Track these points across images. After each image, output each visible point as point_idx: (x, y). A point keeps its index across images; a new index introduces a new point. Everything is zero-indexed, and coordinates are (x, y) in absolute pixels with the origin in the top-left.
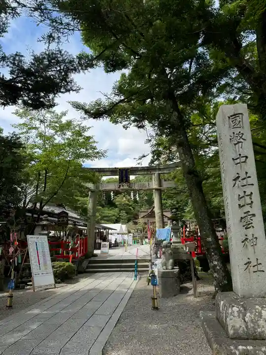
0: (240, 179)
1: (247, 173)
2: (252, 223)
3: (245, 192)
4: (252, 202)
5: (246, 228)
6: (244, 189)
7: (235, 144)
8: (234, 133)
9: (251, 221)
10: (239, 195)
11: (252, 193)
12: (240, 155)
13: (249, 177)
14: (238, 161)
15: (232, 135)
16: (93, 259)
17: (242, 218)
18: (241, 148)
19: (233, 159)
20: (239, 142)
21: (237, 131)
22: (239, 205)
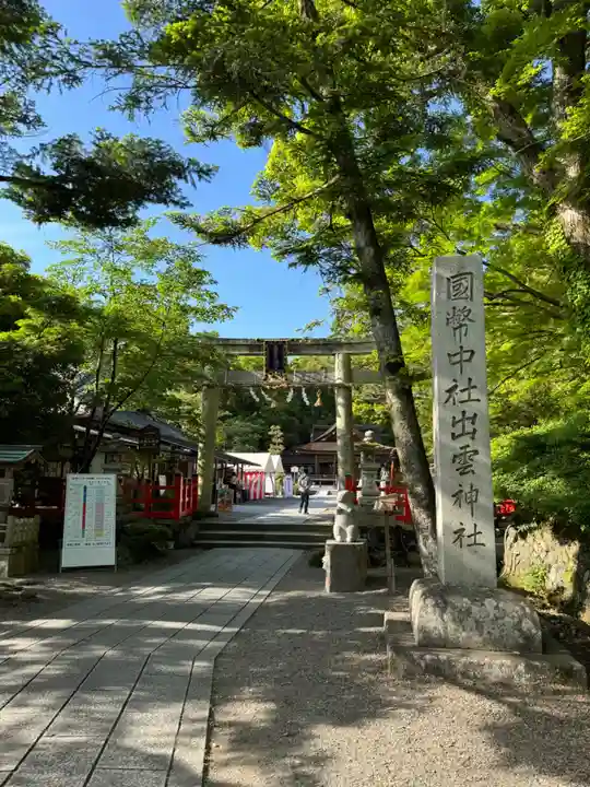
0: (458, 390)
1: (470, 380)
2: (471, 466)
3: (464, 412)
4: (475, 431)
5: (461, 474)
6: (465, 407)
7: (455, 329)
8: (454, 308)
9: (471, 462)
10: (454, 418)
11: (475, 415)
12: (461, 347)
13: (475, 387)
14: (457, 358)
15: (451, 312)
16: (209, 521)
17: (455, 456)
18: (466, 335)
19: (449, 355)
20: (461, 326)
21: (460, 304)
22: (453, 434)
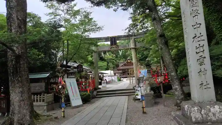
0: (197, 37)
1: (200, 33)
2: (204, 62)
3: (199, 45)
4: (204, 50)
5: (200, 65)
6: (199, 43)
7: (194, 17)
8: (192, 10)
9: (203, 61)
10: (196, 47)
11: (203, 45)
12: (196, 23)
13: (202, 36)
14: (195, 27)
15: (192, 11)
16: (98, 90)
17: (198, 60)
18: (197, 18)
19: (193, 26)
20: (196, 15)
21: (194, 8)
22: (196, 52)
